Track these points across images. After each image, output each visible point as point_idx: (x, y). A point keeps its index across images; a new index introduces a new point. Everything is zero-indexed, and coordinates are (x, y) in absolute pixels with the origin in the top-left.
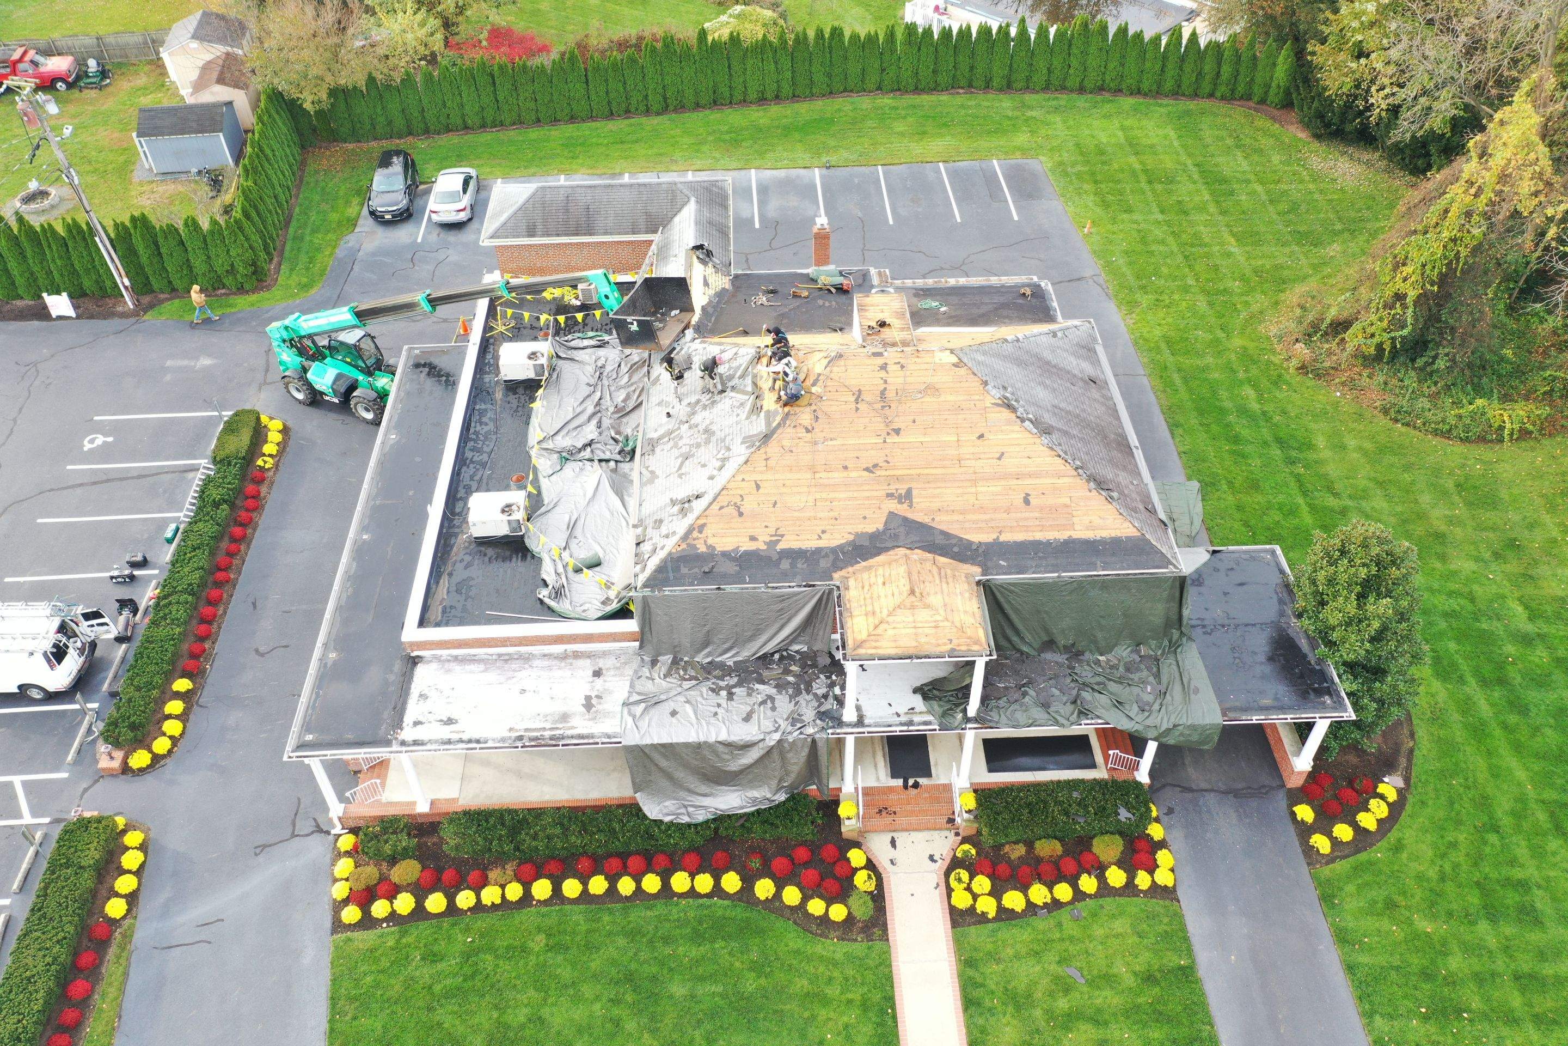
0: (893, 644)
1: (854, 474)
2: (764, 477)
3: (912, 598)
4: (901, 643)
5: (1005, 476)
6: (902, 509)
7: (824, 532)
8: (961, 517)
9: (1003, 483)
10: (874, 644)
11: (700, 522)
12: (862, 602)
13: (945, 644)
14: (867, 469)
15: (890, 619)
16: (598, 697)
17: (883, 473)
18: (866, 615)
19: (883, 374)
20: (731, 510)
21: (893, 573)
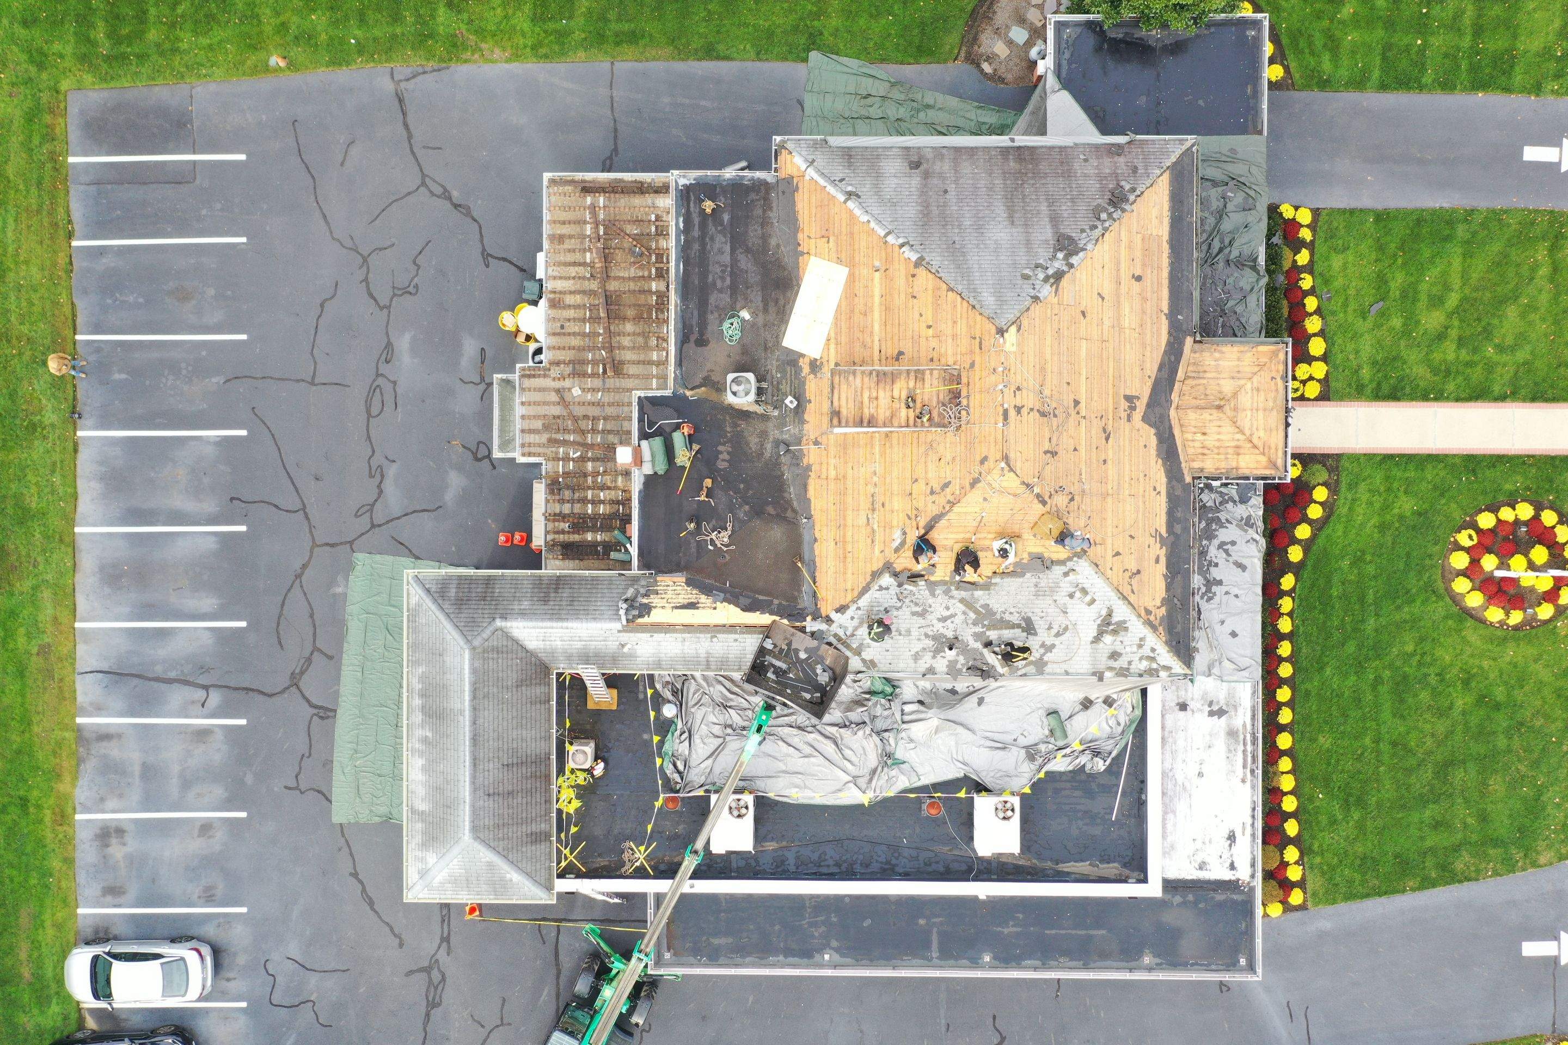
0: (1274, 433)
1: (1110, 452)
2: (1110, 546)
3: (1227, 408)
4: (1273, 426)
5: (1118, 295)
6: (1141, 405)
7: (1155, 489)
8: (1148, 348)
9: (1122, 299)
10: (1273, 451)
11: (1143, 613)
12: (1222, 457)
13: (1276, 384)
14: (1107, 439)
15: (1248, 432)
16: (1211, 704)
17: (1111, 422)
18: (1238, 454)
19: (1024, 411)
20: (1134, 582)
21: (1193, 423)
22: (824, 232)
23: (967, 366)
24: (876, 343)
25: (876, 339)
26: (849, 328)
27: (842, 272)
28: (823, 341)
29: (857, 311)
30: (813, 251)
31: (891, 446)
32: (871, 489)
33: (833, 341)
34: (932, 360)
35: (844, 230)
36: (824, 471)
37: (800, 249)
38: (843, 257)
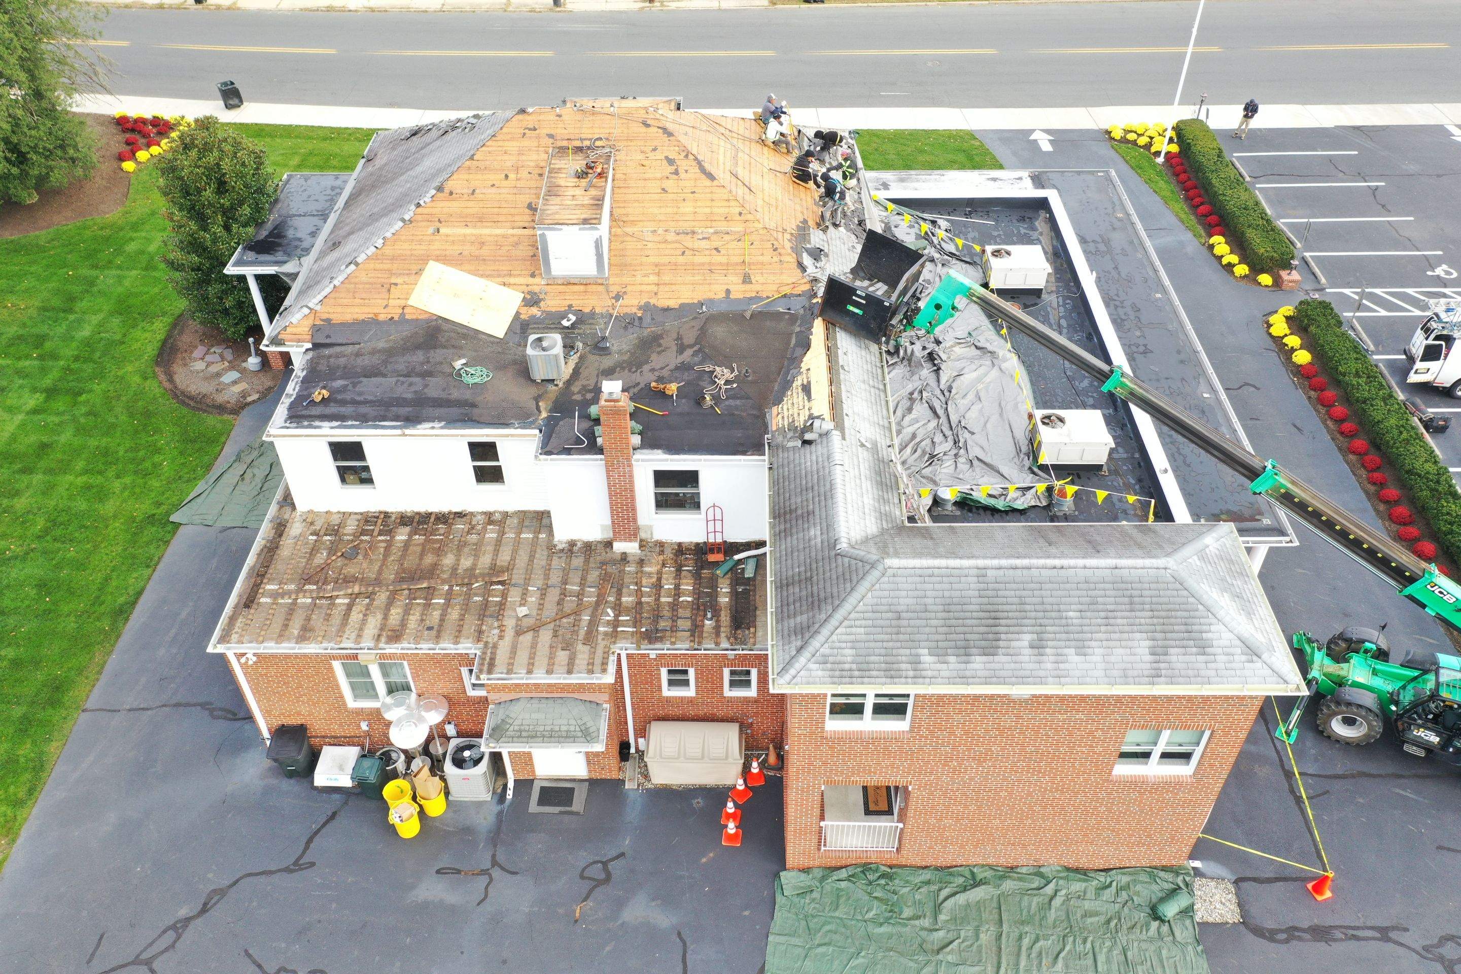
22: (384, 290)
23: (551, 141)
24: (515, 231)
25: (511, 231)
26: (495, 261)
27: (433, 267)
28: (505, 289)
29: (477, 253)
30: (402, 303)
31: (627, 215)
32: (671, 237)
33: (507, 280)
34: (541, 175)
35: (387, 266)
36: (649, 288)
37: (396, 318)
38: (415, 268)
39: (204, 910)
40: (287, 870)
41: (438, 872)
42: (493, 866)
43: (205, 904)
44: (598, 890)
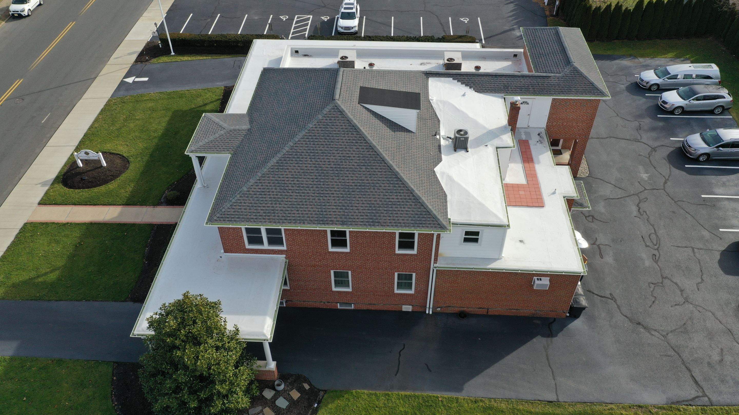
39: (639, 324)
40: (615, 301)
41: (602, 258)
42: (595, 244)
43: (637, 324)
44: (596, 218)
